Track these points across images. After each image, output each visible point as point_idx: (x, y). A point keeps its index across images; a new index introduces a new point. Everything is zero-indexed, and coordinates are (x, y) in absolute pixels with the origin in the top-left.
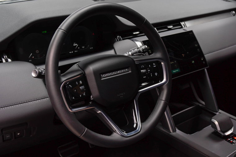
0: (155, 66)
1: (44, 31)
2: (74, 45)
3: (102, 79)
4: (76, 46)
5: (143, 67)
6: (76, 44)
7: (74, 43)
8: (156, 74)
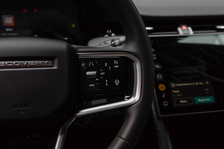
0: (117, 66)
5: (91, 64)
8: (117, 82)
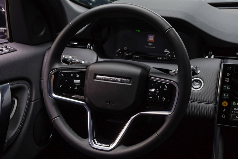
0: (166, 89)
1: (138, 30)
2: (165, 51)
3: (95, 80)
4: (168, 52)
5: (153, 85)
6: (168, 51)
7: (166, 49)
8: (164, 99)
